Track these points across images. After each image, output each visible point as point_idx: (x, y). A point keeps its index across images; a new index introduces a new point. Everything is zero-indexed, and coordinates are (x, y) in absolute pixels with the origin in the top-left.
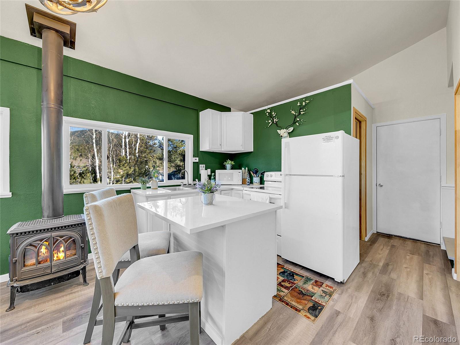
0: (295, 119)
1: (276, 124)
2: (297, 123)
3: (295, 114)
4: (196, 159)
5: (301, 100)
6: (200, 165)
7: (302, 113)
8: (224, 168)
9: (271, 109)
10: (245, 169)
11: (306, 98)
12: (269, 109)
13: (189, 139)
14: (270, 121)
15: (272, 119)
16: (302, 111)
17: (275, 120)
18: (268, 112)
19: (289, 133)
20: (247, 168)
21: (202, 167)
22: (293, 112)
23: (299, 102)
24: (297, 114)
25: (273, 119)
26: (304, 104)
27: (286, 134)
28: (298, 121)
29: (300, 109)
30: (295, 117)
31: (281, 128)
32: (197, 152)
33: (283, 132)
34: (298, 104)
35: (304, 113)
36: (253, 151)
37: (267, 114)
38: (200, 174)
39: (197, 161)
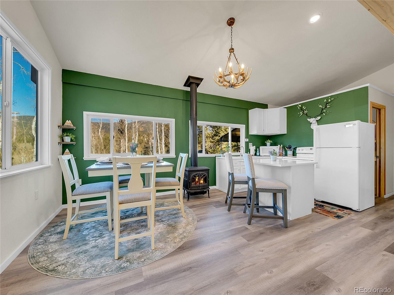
0: (322, 111)
1: (306, 114)
2: (324, 114)
3: (322, 107)
4: (247, 140)
5: (327, 98)
6: (249, 143)
7: (328, 107)
8: (265, 145)
9: (302, 104)
10: (281, 146)
11: (331, 97)
12: (300, 104)
13: (242, 127)
14: (301, 113)
15: (302, 111)
16: (328, 106)
17: (305, 112)
18: (299, 107)
19: (317, 121)
20: (282, 145)
21: (250, 144)
22: (320, 106)
23: (325, 100)
24: (323, 107)
25: (304, 112)
26: (330, 100)
27: (315, 122)
28: (324, 112)
29: (327, 104)
30: (322, 110)
31: (310, 117)
32: (247, 135)
33: (312, 120)
34: (325, 101)
35: (329, 106)
36: (286, 133)
37: (299, 108)
38: (250, 149)
39: (248, 141)
